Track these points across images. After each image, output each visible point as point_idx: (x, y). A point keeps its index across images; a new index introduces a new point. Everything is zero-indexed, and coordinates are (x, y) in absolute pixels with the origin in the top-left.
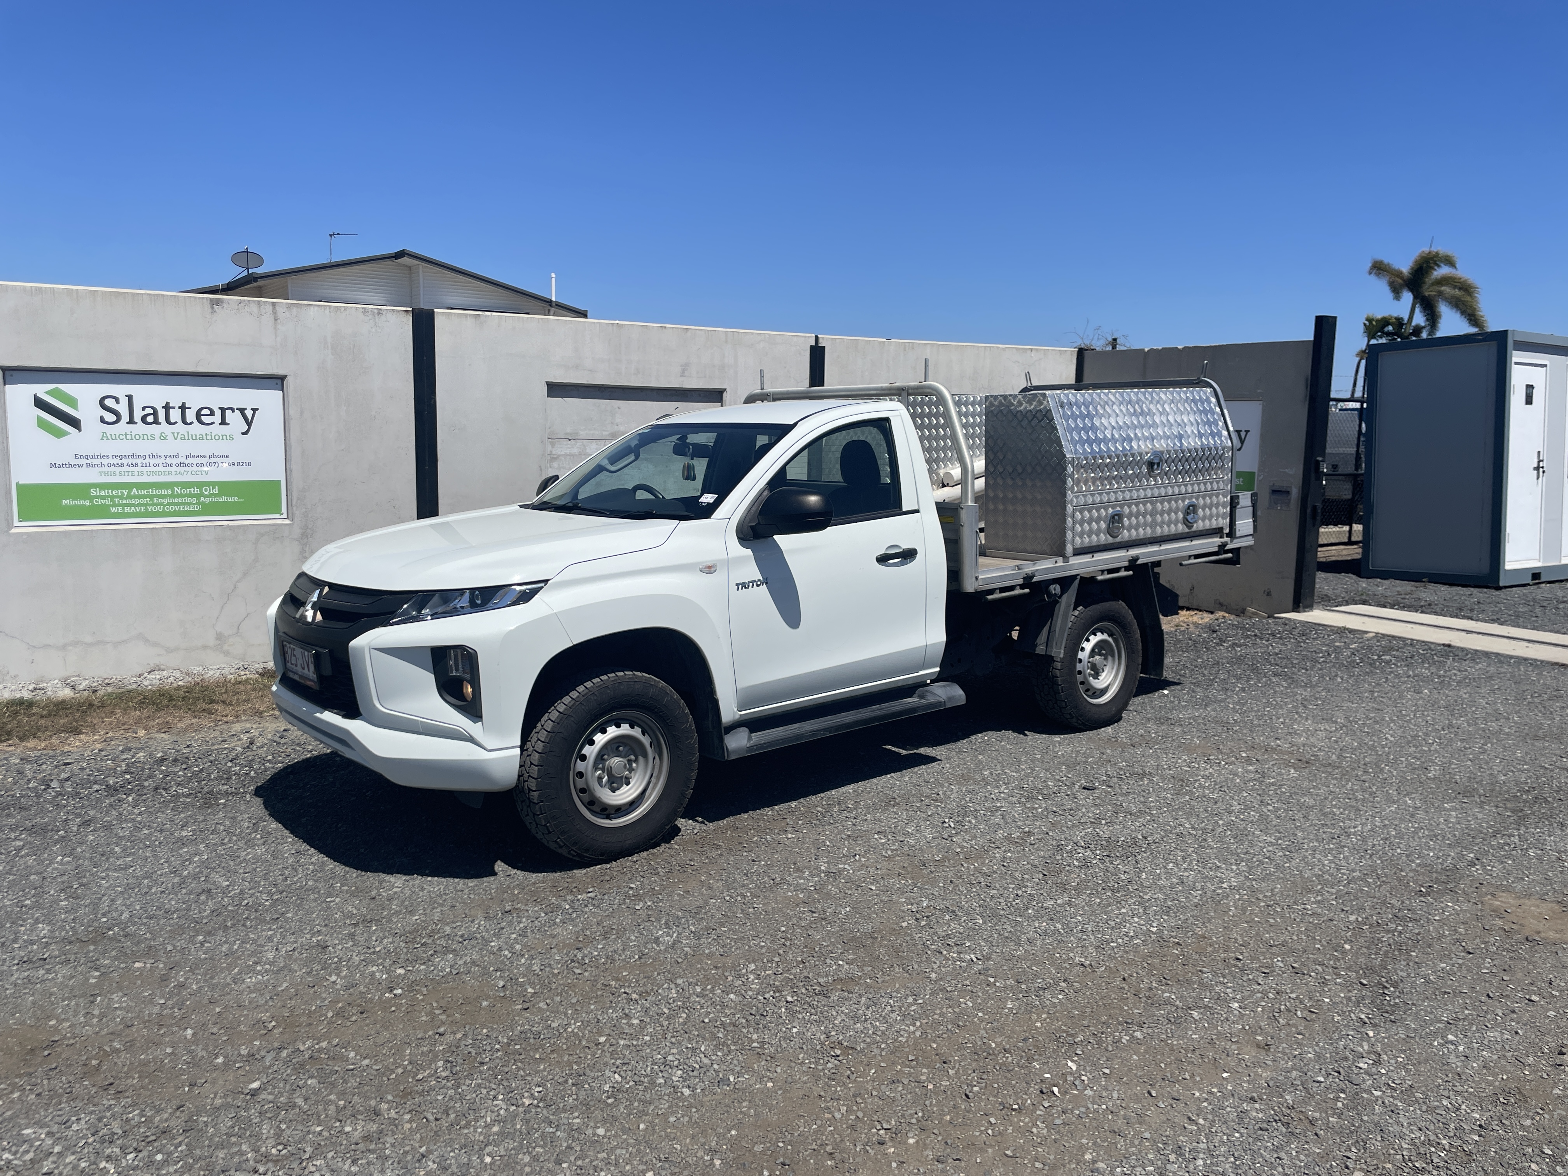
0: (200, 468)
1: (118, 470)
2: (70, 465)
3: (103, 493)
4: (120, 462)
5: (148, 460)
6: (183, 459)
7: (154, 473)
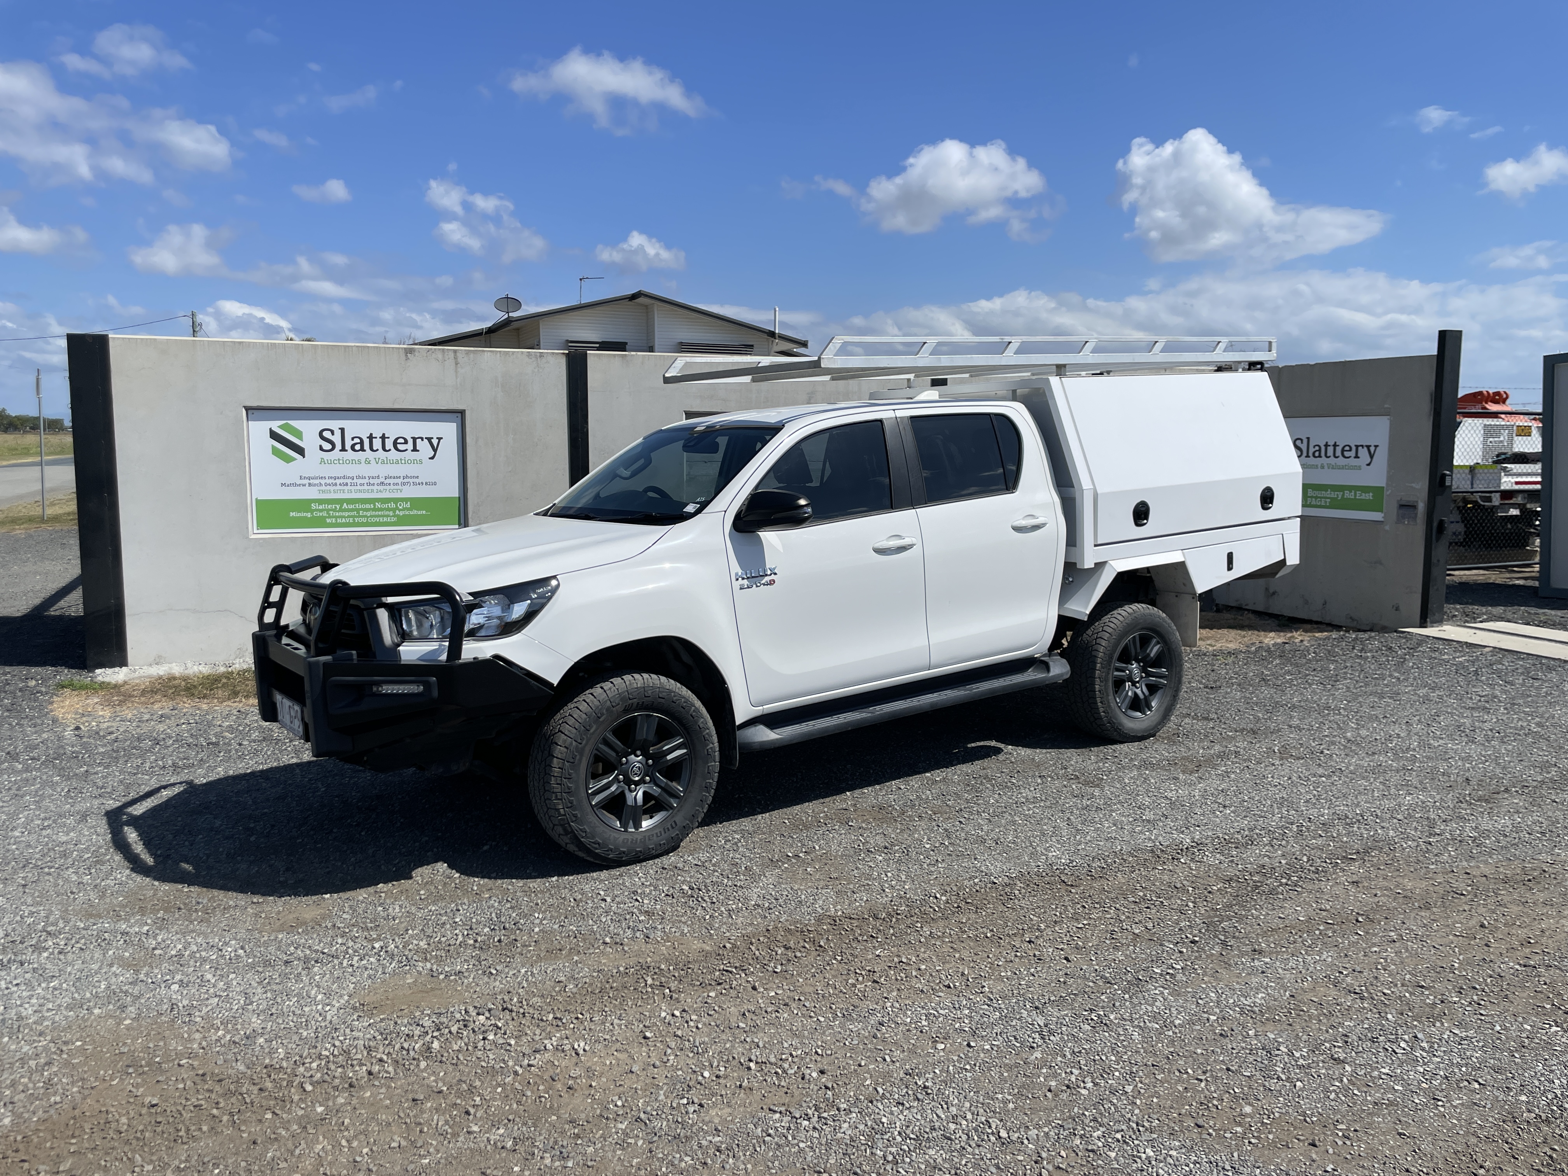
0: (396, 487)
1: (332, 488)
2: (295, 485)
3: (321, 507)
4: (334, 482)
5: (355, 480)
6: (382, 480)
7: (360, 491)
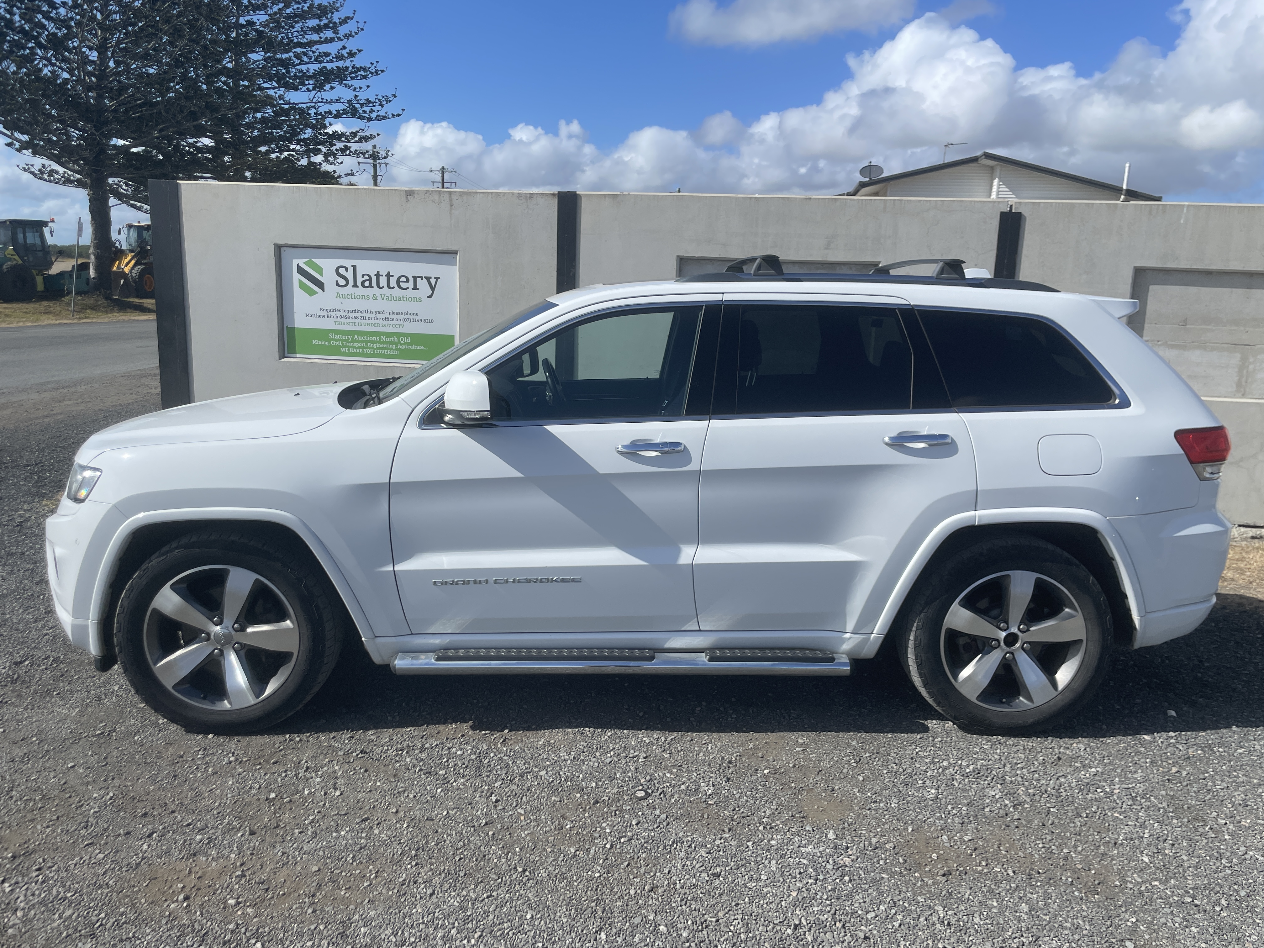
0: (398, 323)
1: (346, 321)
2: (316, 316)
3: (336, 337)
4: (348, 315)
5: (365, 315)
6: (387, 315)
7: (369, 325)
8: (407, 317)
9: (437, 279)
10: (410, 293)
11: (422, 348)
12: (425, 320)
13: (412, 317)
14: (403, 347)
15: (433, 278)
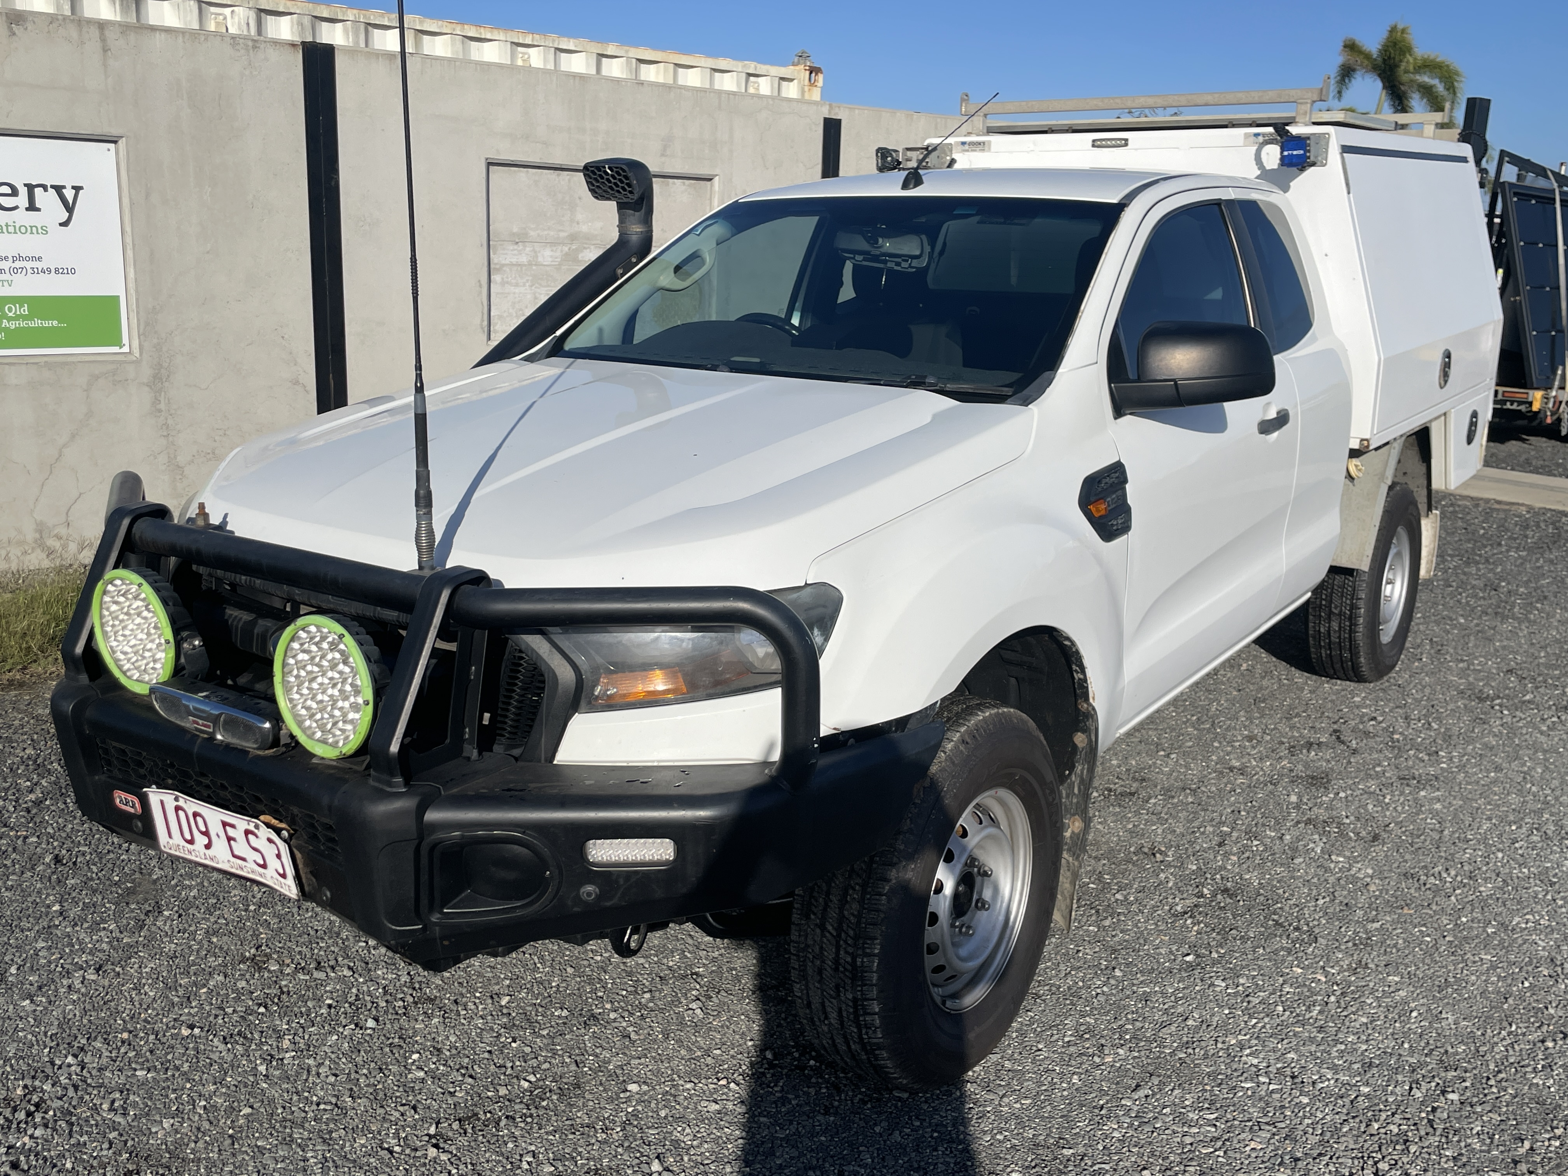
8: (18, 264)
9: (78, 189)
10: (22, 217)
11: (55, 323)
12: (57, 270)
13: (29, 265)
14: (13, 325)
15: (69, 187)
